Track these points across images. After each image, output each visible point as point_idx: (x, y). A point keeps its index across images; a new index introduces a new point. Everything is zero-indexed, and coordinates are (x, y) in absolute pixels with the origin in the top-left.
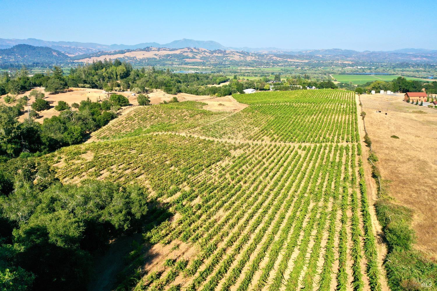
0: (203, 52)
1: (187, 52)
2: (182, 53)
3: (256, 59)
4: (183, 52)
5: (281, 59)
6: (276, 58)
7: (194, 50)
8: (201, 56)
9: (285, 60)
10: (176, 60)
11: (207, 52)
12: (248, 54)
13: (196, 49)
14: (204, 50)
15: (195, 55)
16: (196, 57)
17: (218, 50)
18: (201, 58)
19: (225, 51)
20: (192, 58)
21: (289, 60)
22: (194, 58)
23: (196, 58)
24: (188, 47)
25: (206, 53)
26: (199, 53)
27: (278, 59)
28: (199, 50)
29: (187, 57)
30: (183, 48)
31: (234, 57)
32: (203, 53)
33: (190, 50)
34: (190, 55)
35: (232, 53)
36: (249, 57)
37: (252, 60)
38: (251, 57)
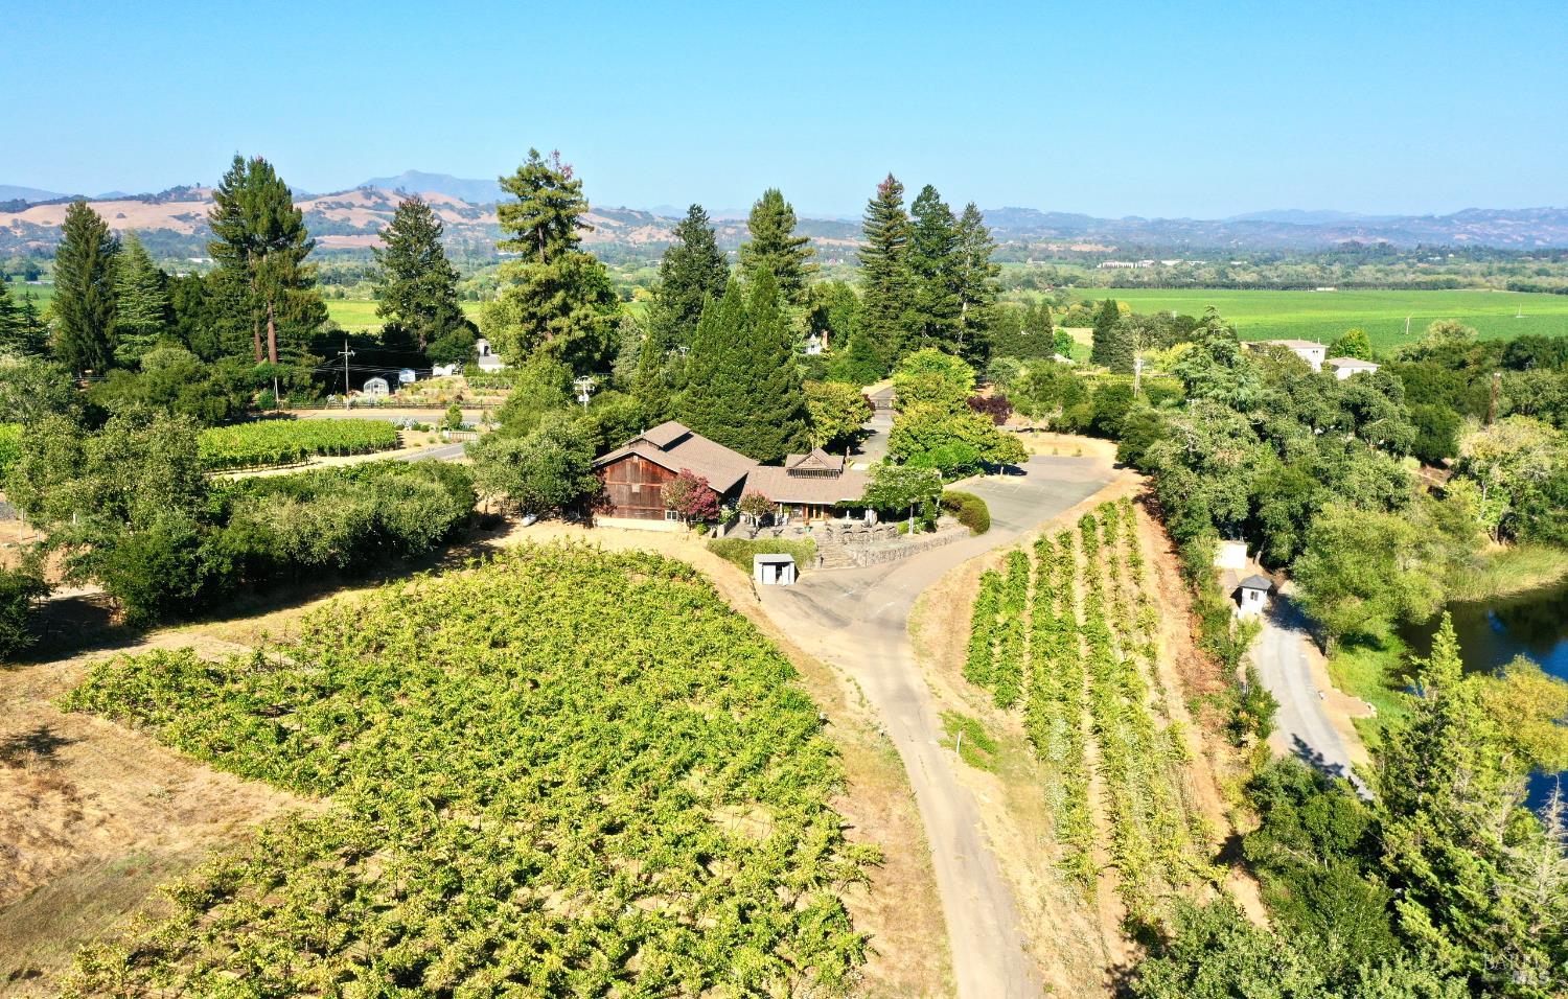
0: (435, 207)
1: (350, 206)
2: (319, 212)
4: (330, 208)
7: (395, 202)
11: (453, 209)
12: (646, 219)
13: (404, 196)
14: (443, 199)
20: (360, 233)
22: (372, 230)
24: (365, 188)
29: (340, 228)
30: (344, 192)
33: (374, 198)
34: (360, 219)
36: (647, 229)
37: (655, 240)
38: (655, 231)
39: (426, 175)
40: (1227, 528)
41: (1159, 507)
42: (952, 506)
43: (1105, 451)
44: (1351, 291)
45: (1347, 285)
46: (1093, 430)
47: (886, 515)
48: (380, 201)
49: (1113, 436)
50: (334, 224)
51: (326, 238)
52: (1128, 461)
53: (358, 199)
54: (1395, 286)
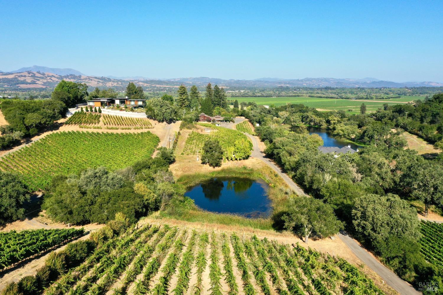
0: (48, 76)
1: (25, 76)
2: (16, 78)
3: (118, 85)
4: (19, 77)
5: (149, 85)
6: (143, 83)
7: (37, 75)
8: (45, 81)
9: (153, 85)
10: (6, 86)
11: (55, 77)
12: (109, 80)
13: (40, 73)
14: (51, 74)
15: (36, 80)
16: (37, 82)
17: (71, 75)
18: (44, 84)
19: (80, 76)
20: (30, 84)
21: (157, 86)
22: (33, 83)
23: (36, 84)
24: (28, 71)
25: (53, 78)
26: (42, 78)
27: (145, 85)
28: (44, 74)
29: (24, 82)
30: (22, 72)
31: (90, 83)
32: (48, 78)
33: (31, 74)
34: (29, 80)
35: (89, 78)
36: (111, 83)
37: (114, 85)
38: (113, 83)
39: (40, 67)
40: (257, 122)
41: (250, 121)
42: (231, 121)
43: (243, 118)
44: (279, 97)
45: (279, 96)
46: (241, 116)
47: (226, 121)
48: (33, 75)
49: (244, 116)
50: (22, 81)
51: (20, 85)
52: (246, 118)
53: (27, 75)
54: (290, 96)
